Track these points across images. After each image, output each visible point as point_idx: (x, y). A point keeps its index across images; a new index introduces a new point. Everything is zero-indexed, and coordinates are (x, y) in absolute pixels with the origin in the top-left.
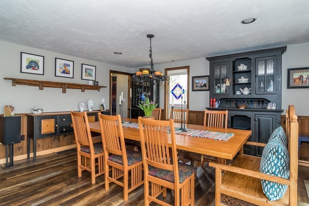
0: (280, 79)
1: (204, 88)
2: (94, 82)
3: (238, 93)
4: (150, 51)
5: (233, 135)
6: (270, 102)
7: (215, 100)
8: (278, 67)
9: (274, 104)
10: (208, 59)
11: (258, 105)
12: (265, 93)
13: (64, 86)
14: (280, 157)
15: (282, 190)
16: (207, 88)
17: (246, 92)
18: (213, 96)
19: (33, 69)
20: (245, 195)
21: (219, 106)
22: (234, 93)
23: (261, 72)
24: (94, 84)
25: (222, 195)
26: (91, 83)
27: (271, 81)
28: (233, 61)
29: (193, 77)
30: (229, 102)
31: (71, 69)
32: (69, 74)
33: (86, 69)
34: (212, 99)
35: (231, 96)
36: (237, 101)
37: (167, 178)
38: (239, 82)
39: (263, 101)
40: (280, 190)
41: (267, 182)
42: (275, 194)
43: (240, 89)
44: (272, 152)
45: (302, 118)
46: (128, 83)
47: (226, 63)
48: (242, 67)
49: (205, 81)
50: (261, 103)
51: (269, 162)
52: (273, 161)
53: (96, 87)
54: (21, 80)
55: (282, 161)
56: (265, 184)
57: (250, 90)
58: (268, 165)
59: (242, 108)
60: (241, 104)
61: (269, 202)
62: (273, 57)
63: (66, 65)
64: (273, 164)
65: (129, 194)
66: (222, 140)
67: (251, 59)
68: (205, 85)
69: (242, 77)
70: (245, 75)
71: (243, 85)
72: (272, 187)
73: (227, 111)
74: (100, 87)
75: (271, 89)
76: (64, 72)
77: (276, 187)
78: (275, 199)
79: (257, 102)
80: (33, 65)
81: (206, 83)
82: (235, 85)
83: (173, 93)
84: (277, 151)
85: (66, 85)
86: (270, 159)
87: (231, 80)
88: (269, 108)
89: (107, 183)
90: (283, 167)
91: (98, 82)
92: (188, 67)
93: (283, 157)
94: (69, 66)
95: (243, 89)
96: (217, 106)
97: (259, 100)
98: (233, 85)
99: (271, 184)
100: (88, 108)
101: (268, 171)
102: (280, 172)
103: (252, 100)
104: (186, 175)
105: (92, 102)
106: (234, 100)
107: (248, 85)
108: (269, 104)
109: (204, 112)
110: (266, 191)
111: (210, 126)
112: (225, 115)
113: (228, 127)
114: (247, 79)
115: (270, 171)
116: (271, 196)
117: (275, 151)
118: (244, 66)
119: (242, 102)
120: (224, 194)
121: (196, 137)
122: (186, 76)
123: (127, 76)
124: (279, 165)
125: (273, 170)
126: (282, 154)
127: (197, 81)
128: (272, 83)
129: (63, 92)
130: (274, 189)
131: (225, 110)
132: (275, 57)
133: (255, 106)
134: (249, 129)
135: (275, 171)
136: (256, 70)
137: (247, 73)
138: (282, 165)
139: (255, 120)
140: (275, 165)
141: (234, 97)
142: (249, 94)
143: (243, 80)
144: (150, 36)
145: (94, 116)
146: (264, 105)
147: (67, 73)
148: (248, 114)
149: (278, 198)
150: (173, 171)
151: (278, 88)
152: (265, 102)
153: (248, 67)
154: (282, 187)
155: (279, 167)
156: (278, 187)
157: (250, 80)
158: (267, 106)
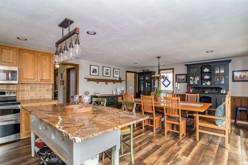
0: (228, 77)
1: (183, 81)
2: (119, 78)
3: (204, 84)
4: (159, 64)
5: (202, 105)
6: (222, 89)
7: (190, 88)
8: (227, 71)
9: (224, 90)
10: (186, 65)
11: (215, 90)
12: (219, 84)
13: (106, 81)
14: (222, 110)
15: (223, 123)
16: (185, 81)
17: (209, 83)
18: (189, 86)
19: (95, 73)
20: (209, 125)
21: (192, 91)
22: (202, 84)
23: (217, 72)
24: (119, 79)
25: (199, 126)
26: (118, 79)
27: (223, 78)
28: (201, 67)
29: (176, 75)
30: (198, 89)
31: (109, 72)
32: (108, 74)
33: (116, 71)
34: (188, 88)
35: (200, 86)
36: (203, 88)
37: (176, 121)
38: (205, 78)
39: (219, 89)
40: (222, 122)
41: (217, 120)
42: (220, 124)
43: (205, 82)
44: (219, 109)
45: (241, 98)
46: (134, 78)
47: (197, 68)
48: (206, 70)
49: (184, 77)
50: (217, 89)
51: (218, 113)
52: (220, 112)
53: (120, 81)
54: (92, 79)
55: (223, 112)
56: (216, 121)
57: (211, 83)
58: (218, 114)
59: (207, 92)
60: (206, 90)
61: (218, 126)
62: (223, 65)
63: (107, 70)
64: (219, 113)
65: (156, 130)
66: (198, 106)
67: (211, 66)
68: (184, 79)
69: (206, 75)
70: (208, 74)
71: (207, 80)
72: (219, 121)
73: (198, 94)
74: (122, 81)
75: (223, 82)
76: (106, 74)
77: (221, 121)
78: (220, 126)
79: (215, 89)
80: (95, 71)
81: (184, 78)
82: (202, 80)
83: (163, 84)
84: (221, 108)
85: (108, 81)
86: (218, 111)
87: (200, 77)
88: (222, 92)
89: (143, 126)
90: (223, 114)
91: (121, 78)
92: (173, 69)
93: (223, 110)
94: (108, 70)
95: (207, 82)
96: (191, 91)
97: (216, 88)
98: (201, 73)
99: (219, 120)
100: (117, 93)
101: (218, 116)
102: (222, 116)
103: (212, 88)
104: (183, 120)
105: (119, 89)
106: (201, 88)
107: (210, 80)
108: (222, 90)
109: (186, 95)
110: (217, 123)
111: (189, 101)
112: (197, 96)
113: (199, 102)
114: (209, 77)
115: (219, 116)
116: (219, 125)
117: (220, 108)
118: (207, 69)
119: (206, 89)
120: (200, 126)
121: (186, 105)
122: (172, 74)
123: (133, 74)
124: (222, 113)
125: (220, 115)
126: (223, 109)
127: (178, 77)
128: (223, 79)
129: (106, 84)
130: (220, 122)
131: (197, 94)
132: (225, 65)
133: (214, 91)
134: (211, 103)
135: (220, 116)
136: (214, 71)
137: (209, 73)
138: (223, 113)
139: (214, 99)
140: (220, 113)
141: (202, 86)
142: (210, 85)
143: (207, 77)
144: (159, 57)
145: (121, 97)
146: (219, 90)
147: (107, 74)
148: (210, 96)
149: (221, 125)
150: (179, 117)
151: (226, 82)
152: (220, 89)
153: (209, 70)
154: (223, 121)
155: (222, 114)
156: (222, 121)
157: (211, 77)
158: (221, 91)
